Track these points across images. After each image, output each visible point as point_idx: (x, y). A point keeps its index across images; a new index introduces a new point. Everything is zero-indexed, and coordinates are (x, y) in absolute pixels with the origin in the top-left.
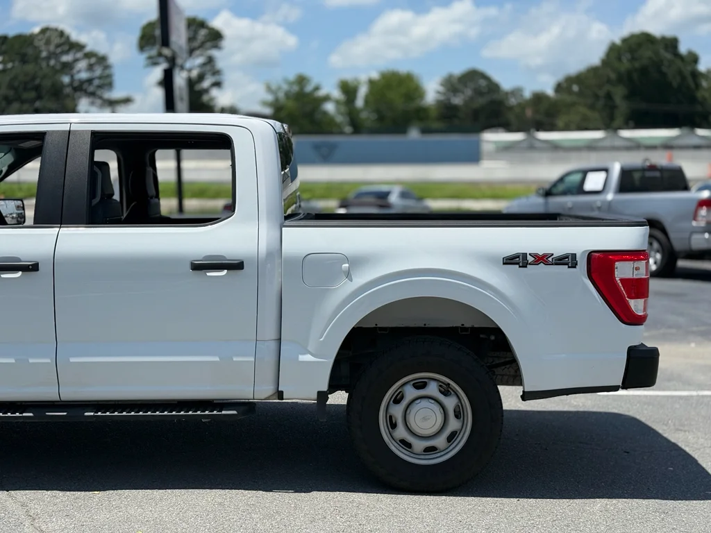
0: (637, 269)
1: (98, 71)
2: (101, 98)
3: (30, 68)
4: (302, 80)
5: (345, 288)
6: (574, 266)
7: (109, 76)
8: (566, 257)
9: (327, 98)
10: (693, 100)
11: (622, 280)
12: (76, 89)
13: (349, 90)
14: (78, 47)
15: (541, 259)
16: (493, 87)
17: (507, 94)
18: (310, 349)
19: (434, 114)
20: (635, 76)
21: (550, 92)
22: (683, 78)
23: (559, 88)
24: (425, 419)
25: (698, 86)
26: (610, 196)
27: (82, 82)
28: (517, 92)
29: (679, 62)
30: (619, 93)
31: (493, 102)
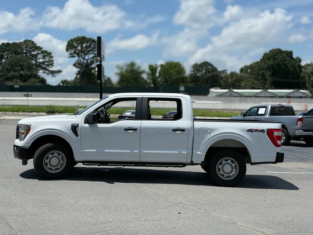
0: (279, 133)
1: (47, 59)
2: (48, 70)
3: (18, 57)
4: (133, 64)
5: (209, 136)
6: (264, 132)
7: (52, 61)
8: (262, 130)
9: (143, 72)
10: (299, 77)
11: (275, 136)
12: (37, 66)
13: (153, 69)
14: (39, 48)
15: (256, 130)
16: (214, 69)
17: (220, 72)
18: (200, 150)
19: (189, 80)
20: (275, 66)
21: (238, 72)
22: (295, 68)
23: (242, 70)
24: (227, 169)
25: (301, 71)
26: (267, 117)
27: (40, 63)
28: (224, 71)
29: (293, 61)
30: (268, 74)
31: (214, 76)
